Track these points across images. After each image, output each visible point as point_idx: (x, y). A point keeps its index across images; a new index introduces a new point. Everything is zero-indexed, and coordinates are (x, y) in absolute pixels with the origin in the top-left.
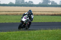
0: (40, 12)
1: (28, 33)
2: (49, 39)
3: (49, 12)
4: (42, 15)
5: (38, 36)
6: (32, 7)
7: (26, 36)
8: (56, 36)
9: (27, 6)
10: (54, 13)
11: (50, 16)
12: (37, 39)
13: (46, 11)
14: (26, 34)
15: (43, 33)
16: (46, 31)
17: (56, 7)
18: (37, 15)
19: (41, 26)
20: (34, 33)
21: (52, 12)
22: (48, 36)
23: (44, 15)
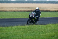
0: (17, 8)
1: (6, 29)
2: (26, 34)
3: (25, 8)
4: (19, 11)
5: (15, 31)
6: (9, 3)
7: (4, 32)
8: (33, 31)
9: (5, 3)
10: (30, 9)
11: (27, 13)
12: (14, 34)
13: (23, 7)
14: (4, 30)
15: (20, 28)
16: (23, 26)
17: (32, 3)
18: (15, 11)
19: (18, 22)
20: (11, 29)
21: (28, 8)
22: (24, 32)
23: (21, 11)
